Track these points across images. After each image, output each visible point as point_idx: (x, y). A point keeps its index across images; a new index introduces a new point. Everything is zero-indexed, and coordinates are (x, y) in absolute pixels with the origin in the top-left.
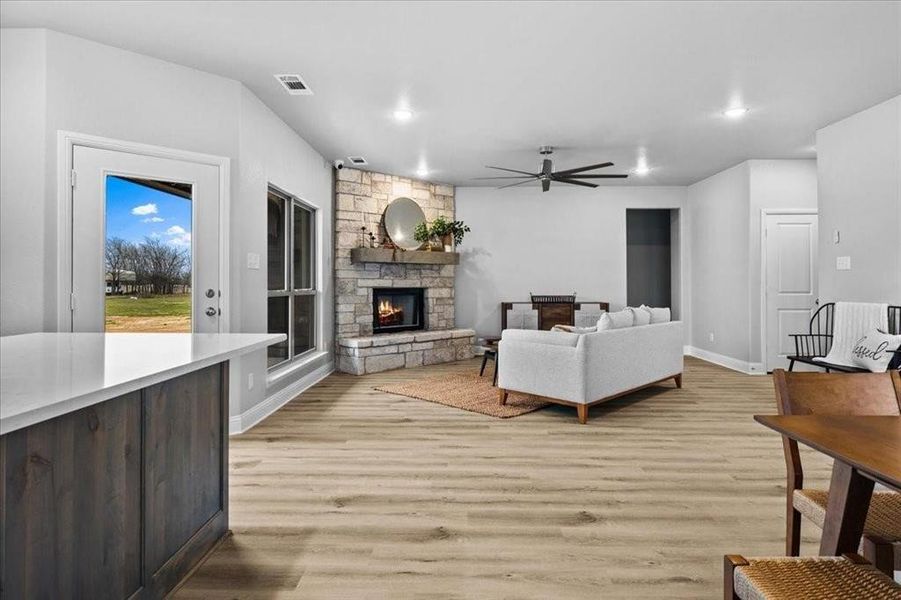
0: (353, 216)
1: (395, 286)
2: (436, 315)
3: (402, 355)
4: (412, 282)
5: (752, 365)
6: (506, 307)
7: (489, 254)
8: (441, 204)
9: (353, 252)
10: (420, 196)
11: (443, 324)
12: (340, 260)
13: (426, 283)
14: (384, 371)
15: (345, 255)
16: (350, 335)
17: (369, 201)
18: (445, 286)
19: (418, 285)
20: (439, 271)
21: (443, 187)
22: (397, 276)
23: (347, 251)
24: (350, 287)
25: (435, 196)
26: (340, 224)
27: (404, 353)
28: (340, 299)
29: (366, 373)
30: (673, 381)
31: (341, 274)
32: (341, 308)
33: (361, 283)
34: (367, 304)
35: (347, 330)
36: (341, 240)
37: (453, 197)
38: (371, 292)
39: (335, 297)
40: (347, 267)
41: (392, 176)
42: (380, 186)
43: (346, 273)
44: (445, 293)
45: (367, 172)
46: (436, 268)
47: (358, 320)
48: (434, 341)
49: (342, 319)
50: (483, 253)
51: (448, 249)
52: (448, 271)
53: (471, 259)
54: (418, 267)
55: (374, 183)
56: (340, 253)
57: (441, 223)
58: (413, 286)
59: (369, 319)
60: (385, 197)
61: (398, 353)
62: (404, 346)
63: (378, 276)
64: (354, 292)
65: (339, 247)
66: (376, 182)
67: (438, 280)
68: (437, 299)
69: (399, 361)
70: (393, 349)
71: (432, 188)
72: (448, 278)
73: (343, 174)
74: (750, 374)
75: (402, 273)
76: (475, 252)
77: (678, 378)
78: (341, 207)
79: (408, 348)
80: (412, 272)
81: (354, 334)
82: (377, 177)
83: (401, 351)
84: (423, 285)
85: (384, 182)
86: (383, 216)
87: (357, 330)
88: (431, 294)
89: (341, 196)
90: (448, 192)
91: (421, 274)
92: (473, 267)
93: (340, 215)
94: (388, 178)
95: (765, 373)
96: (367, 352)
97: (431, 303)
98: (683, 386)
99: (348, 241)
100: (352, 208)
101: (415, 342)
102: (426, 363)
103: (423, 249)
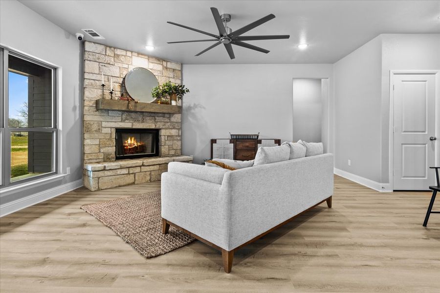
0: (98, 77)
1: (134, 127)
2: (167, 147)
3: (133, 175)
4: (149, 125)
5: (382, 185)
6: (213, 141)
7: (204, 108)
8: (171, 75)
9: (97, 102)
10: (155, 67)
11: (172, 152)
12: (86, 108)
13: (159, 125)
14: (116, 187)
15: (91, 104)
16: (95, 161)
17: (112, 68)
18: (174, 128)
19: (153, 127)
20: (169, 118)
21: (173, 63)
22: (136, 120)
23: (93, 102)
24: (95, 127)
25: (166, 68)
26: (86, 82)
27: (134, 174)
28: (86, 136)
29: (99, 190)
30: (325, 204)
31: (87, 118)
32: (87, 142)
33: (104, 124)
34: (110, 139)
35: (93, 157)
36: (87, 93)
37: (181, 71)
38: (114, 131)
39: (82, 134)
40: (92, 113)
41: (132, 52)
42: (122, 58)
43: (91, 117)
44: (174, 132)
45: (110, 47)
46: (167, 116)
47: (102, 150)
48: (159, 164)
49: (87, 150)
50: (200, 107)
51: (174, 103)
52: (176, 118)
53: (193, 111)
54: (153, 115)
55: (116, 56)
56: (86, 103)
57: (169, 86)
58: (148, 128)
59: (112, 150)
60: (126, 66)
61: (129, 174)
62: (134, 169)
63: (120, 120)
64: (99, 131)
65: (85, 98)
66: (118, 56)
67: (169, 123)
68: (168, 136)
69: (130, 179)
70: (125, 171)
71: (165, 63)
72: (177, 122)
73: (88, 46)
74: (381, 191)
75: (140, 119)
76: (195, 106)
77: (329, 201)
78: (86, 70)
79: (138, 169)
80: (149, 118)
81: (98, 160)
82: (118, 52)
83: (131, 172)
84: (157, 127)
85: (125, 56)
86: (124, 79)
87: (102, 157)
88: (163, 133)
89: (86, 62)
90: (178, 67)
91: (155, 119)
92: (194, 116)
93: (86, 76)
94: (129, 54)
95: (392, 191)
96: (101, 174)
97: (163, 139)
98: (332, 206)
99: (93, 94)
100: (97, 72)
101: (143, 165)
102: (152, 180)
103: (156, 102)
